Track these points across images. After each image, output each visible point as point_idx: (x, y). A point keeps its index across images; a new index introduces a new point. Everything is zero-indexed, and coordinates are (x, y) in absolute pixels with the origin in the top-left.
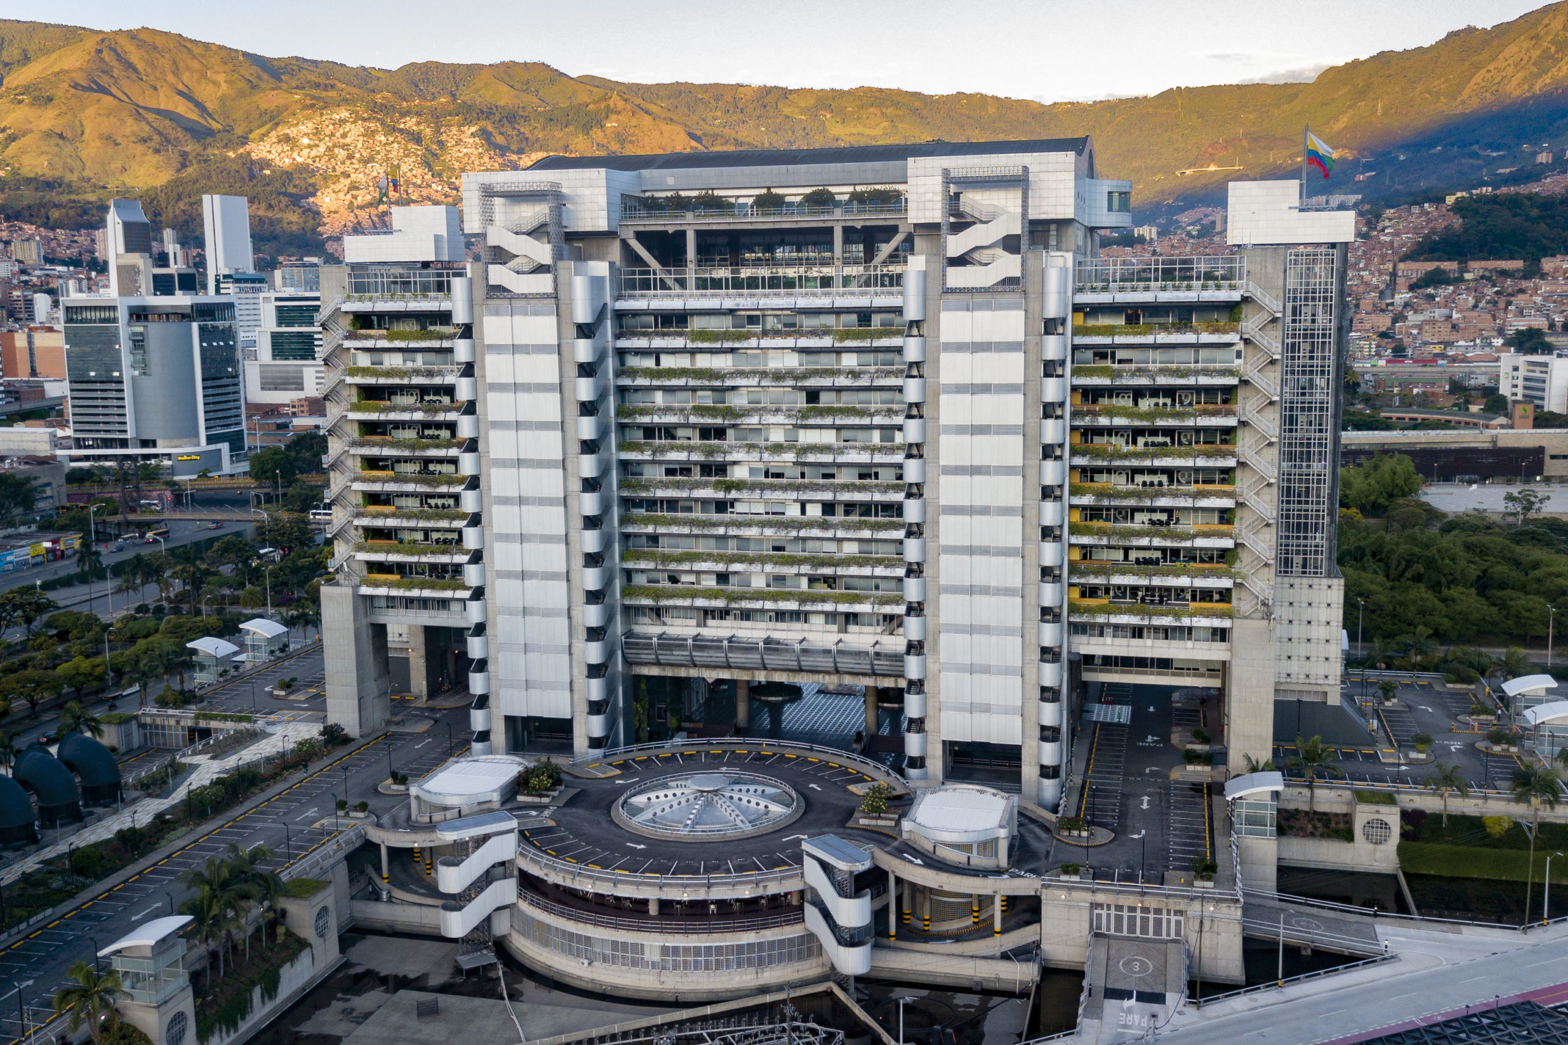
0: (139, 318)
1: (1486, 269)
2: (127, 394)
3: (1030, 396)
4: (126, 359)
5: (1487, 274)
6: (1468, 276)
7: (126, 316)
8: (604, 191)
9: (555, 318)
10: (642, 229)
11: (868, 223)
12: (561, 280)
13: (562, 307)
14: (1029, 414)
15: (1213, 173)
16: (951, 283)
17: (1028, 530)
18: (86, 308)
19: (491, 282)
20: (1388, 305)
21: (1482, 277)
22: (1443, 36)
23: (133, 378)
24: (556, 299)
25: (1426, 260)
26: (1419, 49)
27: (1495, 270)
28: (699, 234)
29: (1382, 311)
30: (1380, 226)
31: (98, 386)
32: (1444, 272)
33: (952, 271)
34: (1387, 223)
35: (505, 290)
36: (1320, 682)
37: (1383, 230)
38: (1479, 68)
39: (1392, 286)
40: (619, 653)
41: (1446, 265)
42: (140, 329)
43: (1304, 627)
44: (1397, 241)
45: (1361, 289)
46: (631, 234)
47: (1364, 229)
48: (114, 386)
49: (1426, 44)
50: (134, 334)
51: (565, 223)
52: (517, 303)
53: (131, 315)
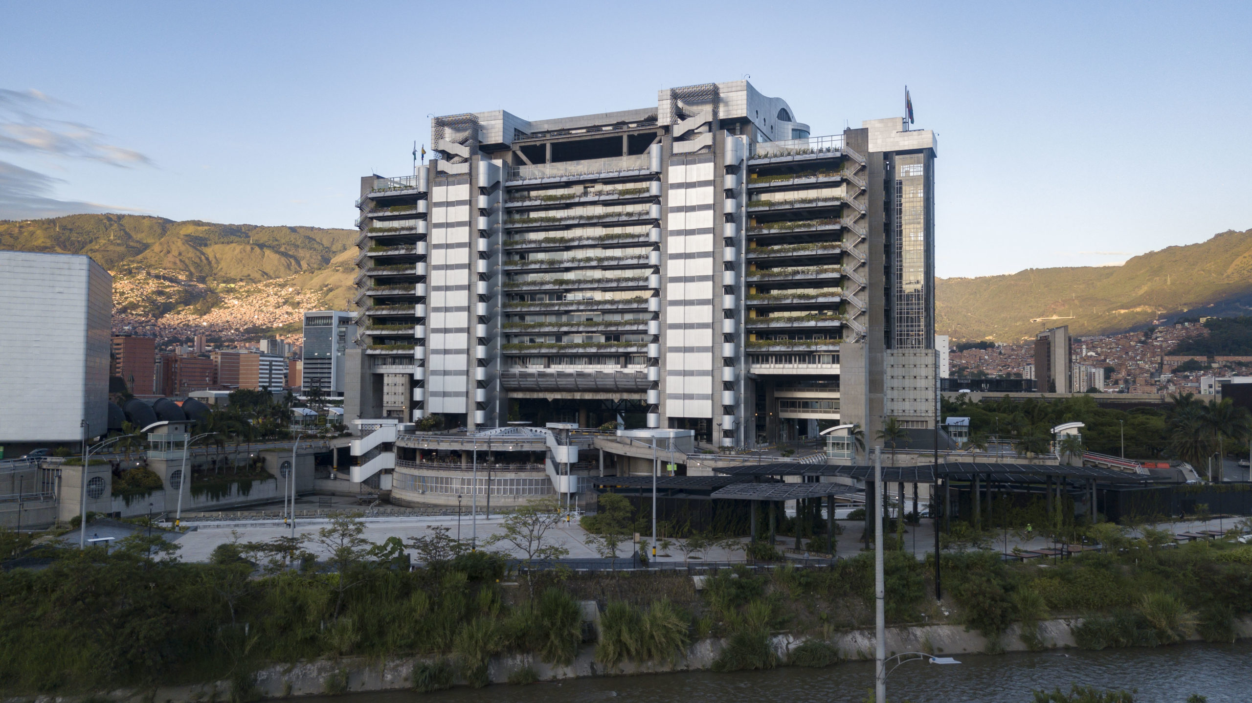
0: (344, 322)
1: (1228, 361)
2: (333, 366)
3: (717, 212)
4: (334, 346)
5: (1228, 364)
6: (1214, 365)
7: (337, 322)
8: (501, 121)
9: (468, 186)
10: (523, 144)
11: (641, 132)
12: (473, 166)
13: (473, 181)
14: (717, 222)
15: (1055, 321)
16: (675, 151)
17: (717, 290)
18: (317, 318)
19: (439, 169)
20: (1156, 381)
21: (1225, 366)
22: (1213, 236)
23: (338, 357)
24: (470, 177)
25: (1184, 355)
26: (1196, 245)
27: (1235, 362)
28: (553, 145)
29: (1152, 385)
30: (1154, 336)
31: (319, 361)
32: (1197, 362)
33: (676, 144)
34: (1159, 335)
35: (445, 173)
36: (923, 415)
37: (1156, 339)
38: (1238, 256)
39: (1160, 370)
40: (498, 381)
41: (1198, 358)
42: (344, 329)
43: (912, 380)
44: (1164, 345)
45: (1138, 372)
46: (518, 148)
47: (1143, 339)
48: (327, 361)
49: (1201, 242)
50: (341, 332)
51: (480, 139)
52: (450, 179)
53: (340, 322)
